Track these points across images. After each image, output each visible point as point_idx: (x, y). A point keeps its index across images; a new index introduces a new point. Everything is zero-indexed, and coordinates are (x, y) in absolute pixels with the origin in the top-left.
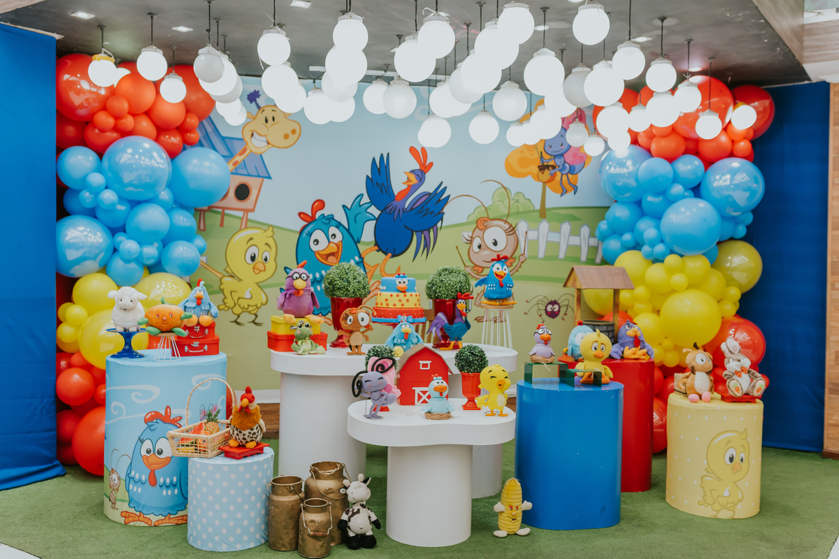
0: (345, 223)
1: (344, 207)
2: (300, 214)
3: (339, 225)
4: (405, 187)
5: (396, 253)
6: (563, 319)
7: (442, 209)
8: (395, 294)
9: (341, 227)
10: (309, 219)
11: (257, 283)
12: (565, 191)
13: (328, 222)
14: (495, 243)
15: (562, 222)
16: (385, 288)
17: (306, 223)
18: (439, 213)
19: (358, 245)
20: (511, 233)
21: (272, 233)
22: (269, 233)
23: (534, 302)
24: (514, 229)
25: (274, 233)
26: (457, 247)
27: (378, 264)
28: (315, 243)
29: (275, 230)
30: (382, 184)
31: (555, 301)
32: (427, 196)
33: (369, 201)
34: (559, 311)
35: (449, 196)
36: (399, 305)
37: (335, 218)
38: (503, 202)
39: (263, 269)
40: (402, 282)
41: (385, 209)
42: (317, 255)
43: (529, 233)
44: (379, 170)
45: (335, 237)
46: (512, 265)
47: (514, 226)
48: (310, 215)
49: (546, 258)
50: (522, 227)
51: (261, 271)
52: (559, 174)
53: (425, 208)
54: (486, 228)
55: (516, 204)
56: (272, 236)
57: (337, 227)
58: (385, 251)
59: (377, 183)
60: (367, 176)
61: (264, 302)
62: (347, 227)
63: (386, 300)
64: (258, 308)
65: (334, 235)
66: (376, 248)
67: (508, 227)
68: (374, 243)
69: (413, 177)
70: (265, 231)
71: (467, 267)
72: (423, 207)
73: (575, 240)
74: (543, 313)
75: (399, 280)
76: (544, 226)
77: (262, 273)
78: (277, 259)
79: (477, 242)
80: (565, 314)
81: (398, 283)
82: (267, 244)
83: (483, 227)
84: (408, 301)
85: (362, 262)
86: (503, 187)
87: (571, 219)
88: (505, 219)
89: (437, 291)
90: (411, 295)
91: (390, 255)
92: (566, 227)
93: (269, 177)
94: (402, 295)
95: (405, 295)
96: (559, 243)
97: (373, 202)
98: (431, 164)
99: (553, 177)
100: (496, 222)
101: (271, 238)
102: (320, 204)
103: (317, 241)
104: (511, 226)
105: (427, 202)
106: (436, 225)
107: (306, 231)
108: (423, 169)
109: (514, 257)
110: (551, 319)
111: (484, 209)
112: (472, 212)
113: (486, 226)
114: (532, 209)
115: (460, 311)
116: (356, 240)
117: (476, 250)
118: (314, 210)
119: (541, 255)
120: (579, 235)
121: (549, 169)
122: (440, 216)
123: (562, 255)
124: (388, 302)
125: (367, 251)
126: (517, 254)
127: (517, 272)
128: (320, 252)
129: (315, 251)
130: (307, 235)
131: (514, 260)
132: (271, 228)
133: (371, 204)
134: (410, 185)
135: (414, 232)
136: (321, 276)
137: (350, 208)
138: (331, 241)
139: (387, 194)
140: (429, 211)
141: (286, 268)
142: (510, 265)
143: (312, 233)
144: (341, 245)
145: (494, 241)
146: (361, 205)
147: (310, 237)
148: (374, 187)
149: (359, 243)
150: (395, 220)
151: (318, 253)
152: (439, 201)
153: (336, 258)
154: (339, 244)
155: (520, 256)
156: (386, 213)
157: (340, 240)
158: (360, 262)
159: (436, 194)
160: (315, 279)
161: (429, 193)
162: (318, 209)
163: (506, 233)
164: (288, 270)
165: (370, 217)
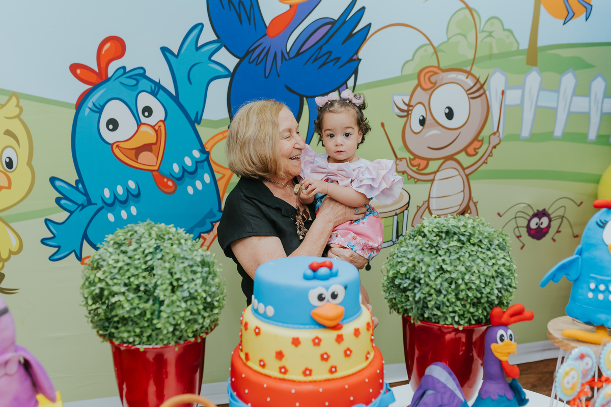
1: (165, 50)
2: (74, 68)
3: (156, 89)
6: (554, 240)
7: (357, 53)
8: (307, 334)
9: (162, 93)
10: (94, 79)
12: (571, 14)
13: (134, 82)
14: (450, 115)
15: (562, 72)
16: (270, 311)
17: (88, 87)
18: (351, 60)
19: (198, 127)
20: (477, 94)
21: (17, 110)
22: (11, 109)
23: (511, 214)
24: (482, 87)
25: (21, 110)
26: (383, 125)
28: (111, 126)
29: (23, 102)
30: (241, 3)
31: (544, 210)
32: (329, 26)
34: (549, 226)
35: (370, 25)
36: (321, 373)
38: (465, 36)
39: (5, 183)
40: (328, 295)
41: (247, 53)
42: (117, 151)
43: (508, 93)
45: (150, 115)
46: (477, 153)
48: (96, 69)
49: (533, 137)
50: (496, 83)
53: (324, 51)
54: (434, 86)
56: (18, 117)
57: (153, 94)
61: (15, 249)
62: (173, 92)
63: (280, 355)
64: (3, 261)
65: (148, 110)
67: (472, 84)
70: (3, 106)
71: (401, 159)
72: (321, 48)
73: (580, 104)
74: (524, 231)
75: (318, 288)
76: (533, 79)
77: (4, 190)
78: (33, 163)
79: (418, 112)
80: (558, 232)
81: (314, 301)
82: (8, 133)
83: (429, 85)
84: (347, 353)
85: (207, 159)
86: (468, 7)
87: (578, 65)
89: (430, 305)
90: (357, 332)
92: (568, 81)
94: (328, 336)
95: (340, 339)
96: (556, 109)
97: (223, 40)
100: (452, 75)
101: (17, 120)
102: (115, 46)
103: (113, 124)
104: (478, 81)
105: (327, 38)
106: (345, 83)
107: (89, 103)
110: (535, 240)
111: (432, 50)
112: (410, 58)
113: (435, 83)
114: (515, 48)
115: (501, 362)
116: (193, 118)
117: (417, 127)
118: (104, 58)
119: (526, 132)
120: (588, 95)
122: (352, 65)
123: (558, 131)
124: (283, 362)
125: (214, 138)
126: (485, 133)
127: (484, 165)
128: (121, 145)
129: (111, 142)
130: (91, 112)
131: (481, 143)
132: (14, 100)
133: (219, 44)
134: (294, 5)
135: (305, 98)
136: (128, 191)
137: (176, 53)
138: (142, 122)
139: (250, 24)
140: (332, 57)
141: (53, 180)
142: (473, 153)
143: (103, 107)
144: (163, 128)
145: (447, 111)
146: (199, 45)
147: (98, 115)
148: (224, 8)
149: (199, 123)
150: (267, 75)
151: (118, 146)
152: (350, 36)
153: (154, 154)
154: (159, 126)
155: (492, 137)
156: (249, 63)
157: (163, 119)
158: (202, 161)
159: (345, 22)
160: (115, 197)
161: (333, 21)
162: (111, 57)
163: (468, 94)
164: (58, 183)
165: (218, 70)
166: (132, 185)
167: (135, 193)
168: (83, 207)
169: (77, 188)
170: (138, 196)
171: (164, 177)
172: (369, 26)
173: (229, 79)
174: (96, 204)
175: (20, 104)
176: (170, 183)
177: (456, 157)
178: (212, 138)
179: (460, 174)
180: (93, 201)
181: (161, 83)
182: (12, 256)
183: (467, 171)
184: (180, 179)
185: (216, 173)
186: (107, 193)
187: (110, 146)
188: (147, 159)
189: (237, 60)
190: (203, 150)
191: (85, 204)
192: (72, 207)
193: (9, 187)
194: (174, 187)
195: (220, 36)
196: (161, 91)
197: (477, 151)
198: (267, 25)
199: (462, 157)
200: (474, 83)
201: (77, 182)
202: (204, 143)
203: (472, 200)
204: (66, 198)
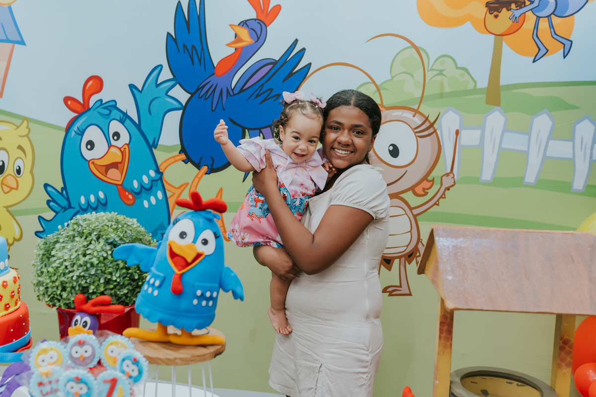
0: (133, 115)
1: (132, 87)
2: (67, 100)
3: (124, 118)
4: (233, 50)
5: (214, 167)
7: (297, 90)
9: (128, 121)
10: (79, 108)
11: (7, 207)
12: (543, 51)
13: (108, 112)
14: (395, 152)
15: (534, 112)
17: (76, 115)
19: (154, 151)
20: (426, 133)
21: (27, 131)
22: (23, 130)
24: (432, 125)
25: (29, 131)
27: (187, 184)
28: (89, 147)
29: (31, 125)
30: (193, 47)
32: (271, 66)
33: (172, 77)
35: (310, 64)
37: (118, 106)
38: (412, 75)
39: (14, 185)
41: (198, 89)
42: (92, 166)
43: (463, 133)
44: (188, 23)
45: (118, 139)
46: (427, 193)
47: (432, 120)
48: (82, 101)
49: (496, 182)
50: (448, 123)
51: (12, 189)
52: (531, 18)
53: (265, 88)
55: (439, 78)
56: (27, 136)
57: (122, 121)
58: (197, 162)
59: (184, 46)
60: (168, 34)
61: (17, 237)
62: (137, 121)
64: (10, 245)
65: (117, 135)
66: (183, 156)
67: (420, 123)
68: (180, 148)
69: (244, 33)
70: (18, 127)
72: (263, 85)
73: (560, 149)
76: (496, 120)
77: (13, 191)
78: (34, 171)
82: (20, 147)
85: (161, 179)
86: (414, 46)
87: (555, 106)
88: (416, 107)
91: (205, 169)
92: (543, 123)
93: (22, 43)
96: (527, 153)
97: (178, 79)
98: (278, 8)
99: (518, 23)
100: (397, 113)
101: (26, 138)
102: (95, 83)
103: (91, 144)
104: (427, 119)
105: (269, 76)
107: (75, 128)
108: (262, 18)
109: (430, 178)
111: (375, 88)
114: (471, 86)
116: (151, 143)
118: (87, 93)
119: (487, 175)
120: (571, 138)
121: (509, 10)
123: (530, 177)
125: (167, 161)
126: (436, 173)
127: (435, 206)
128: (96, 162)
129: (88, 159)
130: (76, 134)
131: (432, 182)
132: (25, 122)
133: (174, 82)
134: (239, 48)
135: (246, 130)
136: (98, 199)
137: (140, 89)
138: (112, 144)
139: (201, 65)
140: (272, 94)
141: (46, 186)
142: (423, 193)
143: (84, 131)
144: (127, 150)
145: (391, 148)
146: (158, 83)
147: (80, 137)
148: (179, 52)
149: (155, 148)
150: (213, 109)
151: (93, 163)
152: (291, 74)
153: (120, 172)
154: (125, 149)
155: (443, 177)
156: (199, 98)
157: (128, 143)
158: (157, 180)
159: (285, 62)
160: (89, 204)
161: (274, 61)
162: (92, 92)
163: (416, 133)
164: (49, 189)
165: (173, 104)
166: (101, 195)
167: (104, 202)
168: (65, 209)
169: (62, 194)
170: (105, 205)
171: (126, 190)
172: (309, 66)
173: (181, 111)
174: (74, 208)
175: (29, 127)
176: (130, 197)
177: (402, 195)
178: (166, 161)
179: (406, 214)
180: (72, 206)
181: (128, 114)
182: (15, 242)
183: (415, 212)
184: (139, 193)
185: (167, 192)
186: (83, 200)
187: (87, 162)
188: (114, 174)
189: (190, 95)
190: (157, 171)
191: (67, 207)
192: (58, 208)
193: (17, 189)
194: (133, 200)
195: (176, 75)
196: (127, 120)
197: (427, 191)
198: (215, 66)
199: (409, 196)
200: (422, 122)
201: (62, 189)
202: (159, 165)
203: (421, 242)
204: (54, 201)
